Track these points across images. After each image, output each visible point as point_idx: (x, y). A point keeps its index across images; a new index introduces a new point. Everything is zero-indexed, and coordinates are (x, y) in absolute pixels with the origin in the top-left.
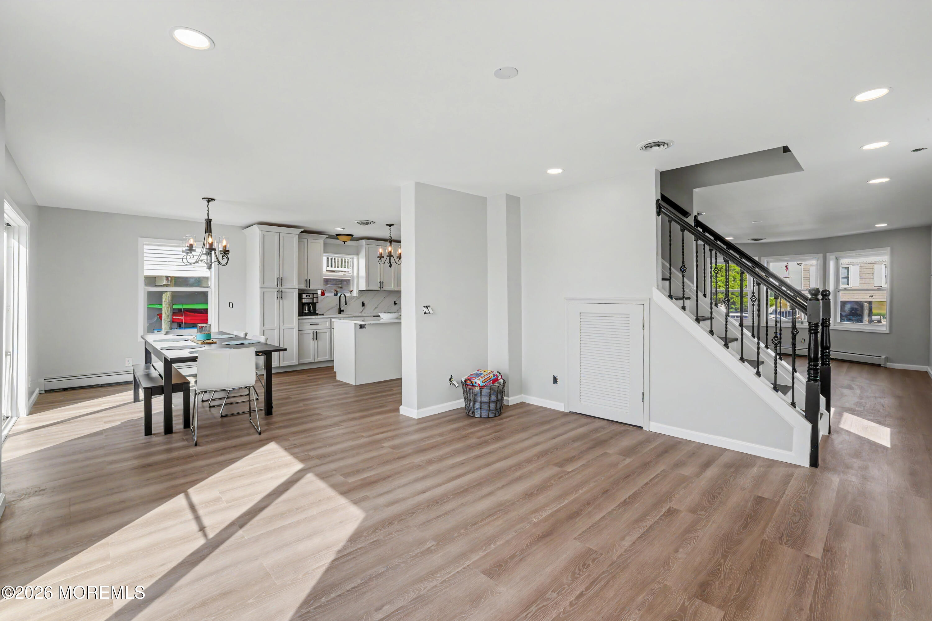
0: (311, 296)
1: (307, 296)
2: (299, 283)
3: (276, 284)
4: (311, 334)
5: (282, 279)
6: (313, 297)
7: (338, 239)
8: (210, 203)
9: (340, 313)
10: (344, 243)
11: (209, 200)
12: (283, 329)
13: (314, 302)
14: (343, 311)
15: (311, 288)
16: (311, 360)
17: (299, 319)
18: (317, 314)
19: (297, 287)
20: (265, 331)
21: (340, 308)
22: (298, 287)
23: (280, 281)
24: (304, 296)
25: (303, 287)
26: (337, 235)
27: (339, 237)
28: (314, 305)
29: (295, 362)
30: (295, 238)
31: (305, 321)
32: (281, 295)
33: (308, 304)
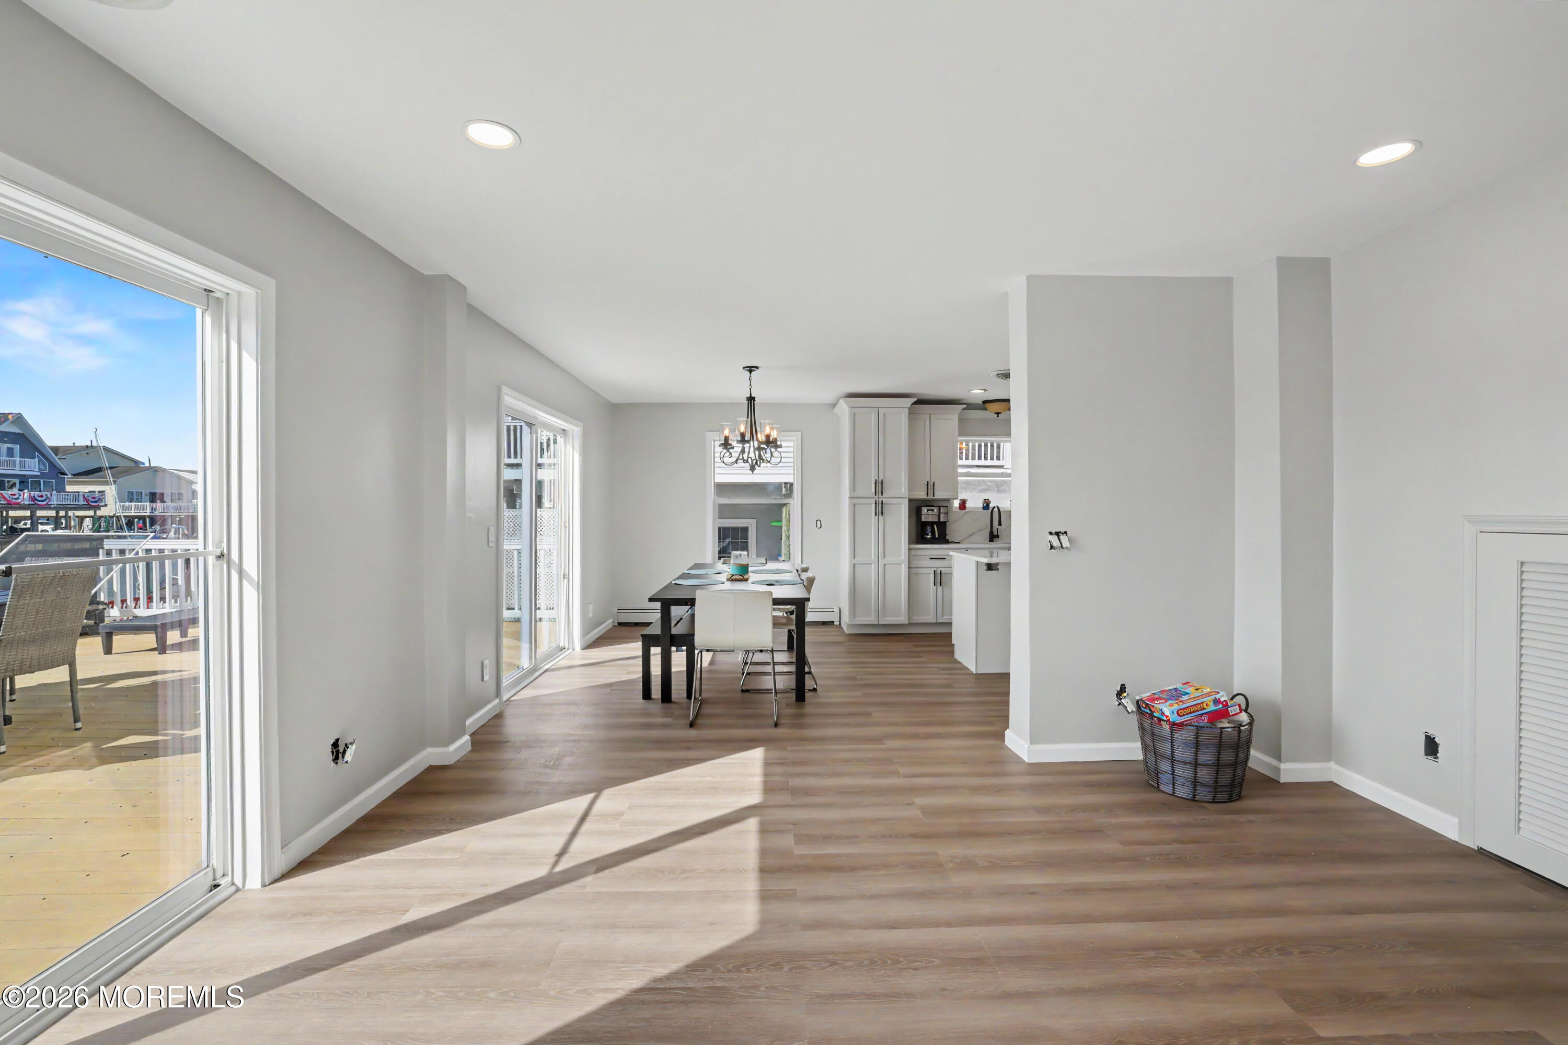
0: (936, 510)
1: (928, 510)
2: (911, 488)
3: (874, 491)
4: (932, 576)
5: (882, 483)
6: (940, 513)
7: (986, 409)
8: (753, 373)
9: (991, 540)
10: (998, 416)
11: (751, 369)
12: (885, 564)
13: (941, 520)
14: (997, 536)
15: (936, 497)
16: (931, 618)
17: (909, 549)
18: (947, 542)
19: (907, 496)
20: (857, 566)
21: (993, 532)
22: (909, 495)
23: (880, 486)
24: (924, 510)
25: (921, 494)
26: (985, 402)
27: (987, 405)
28: (942, 526)
29: (902, 619)
30: (903, 414)
31: (919, 552)
32: (880, 509)
33: (932, 524)
